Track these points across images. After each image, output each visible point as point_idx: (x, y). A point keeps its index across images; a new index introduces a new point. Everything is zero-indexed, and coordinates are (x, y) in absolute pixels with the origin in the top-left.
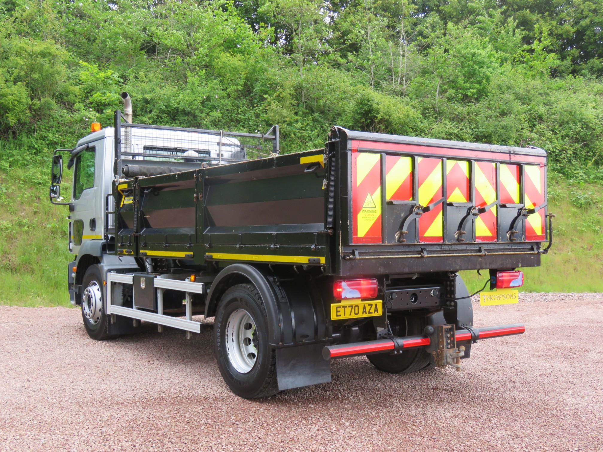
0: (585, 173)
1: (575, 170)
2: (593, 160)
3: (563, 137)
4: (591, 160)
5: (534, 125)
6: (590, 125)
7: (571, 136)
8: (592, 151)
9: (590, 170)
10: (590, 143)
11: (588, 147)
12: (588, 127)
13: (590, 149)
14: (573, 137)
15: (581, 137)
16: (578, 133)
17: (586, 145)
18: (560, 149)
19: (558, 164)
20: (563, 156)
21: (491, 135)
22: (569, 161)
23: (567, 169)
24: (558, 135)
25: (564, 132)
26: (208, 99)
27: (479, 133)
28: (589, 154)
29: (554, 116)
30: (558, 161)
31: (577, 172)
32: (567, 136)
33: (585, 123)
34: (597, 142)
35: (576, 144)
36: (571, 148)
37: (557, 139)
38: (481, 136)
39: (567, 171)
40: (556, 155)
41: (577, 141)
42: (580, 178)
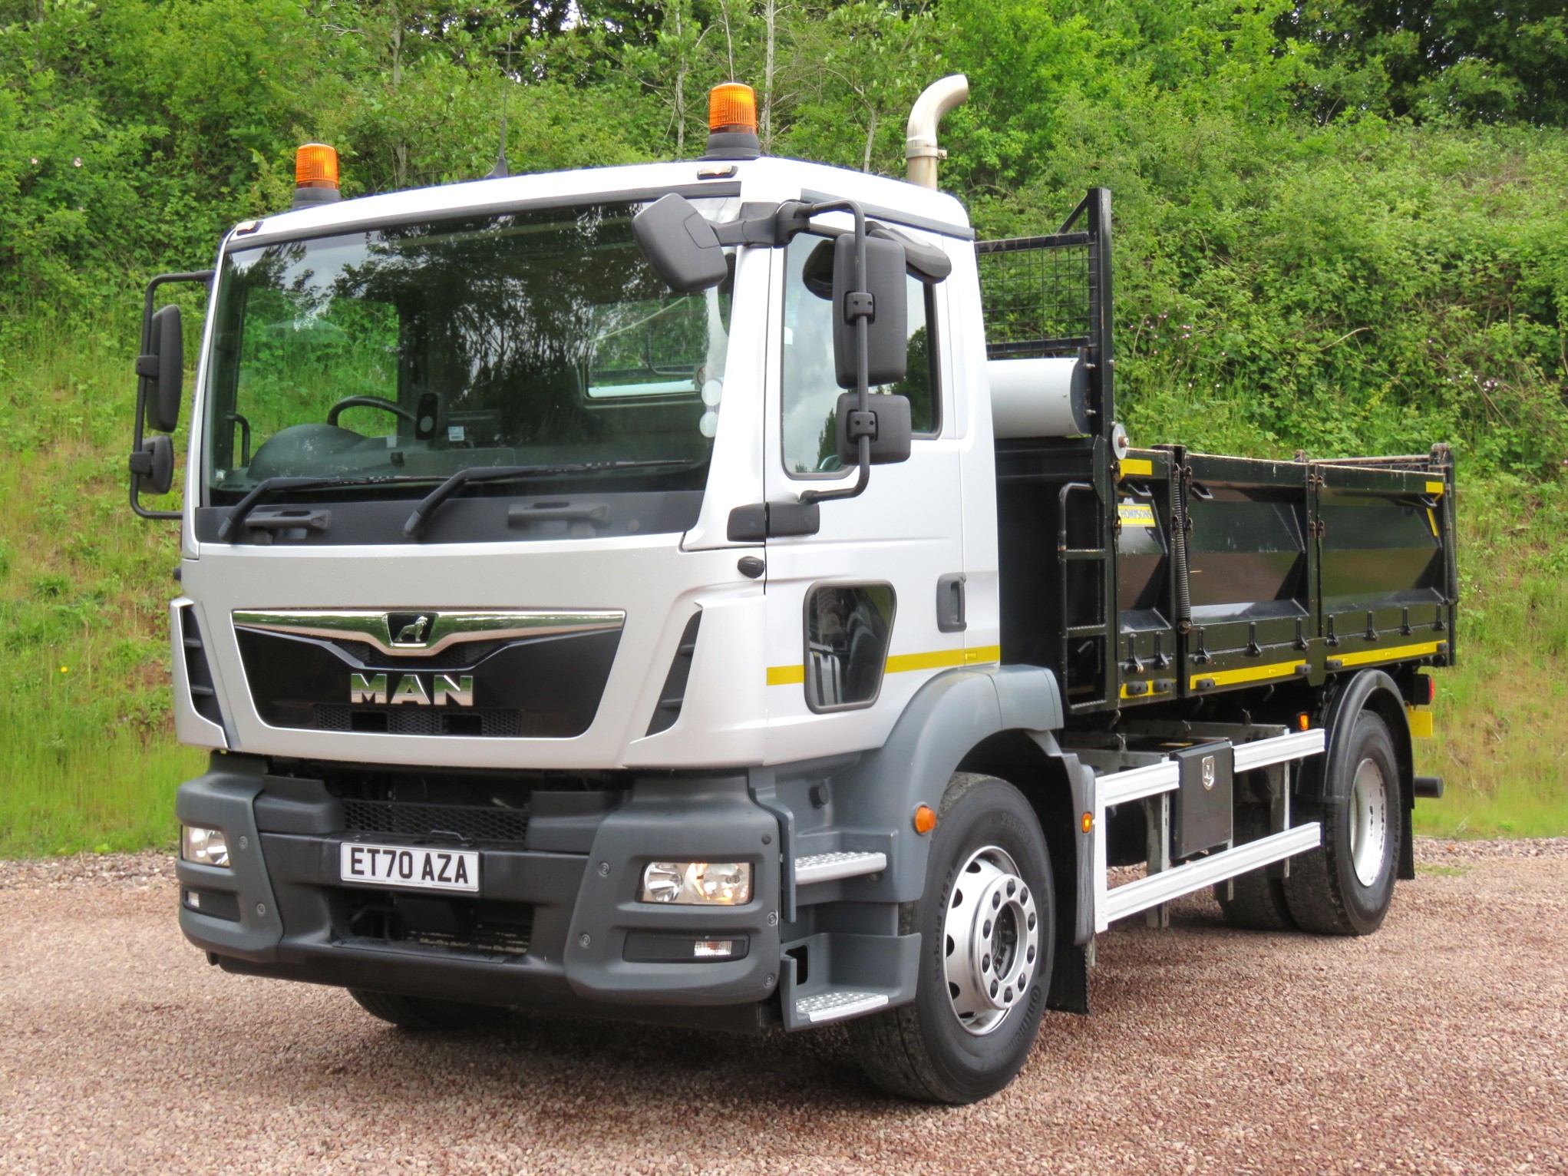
0: (1358, 432)
1: (1324, 421)
2: (1386, 387)
3: (1287, 311)
4: (1379, 387)
5: (1198, 271)
6: (1382, 268)
7: (1313, 306)
8: (1385, 359)
9: (1377, 422)
10: (1380, 331)
11: (1374, 344)
12: (1374, 278)
13: (1381, 349)
14: (1318, 310)
15: (1349, 312)
16: (1337, 298)
17: (1367, 338)
18: (1276, 348)
19: (1267, 400)
20: (1283, 372)
21: (1036, 298)
22: (1305, 392)
23: (1295, 417)
24: (1272, 305)
25: (1291, 295)
26: (47, 168)
27: (999, 293)
28: (1375, 367)
29: (1267, 242)
30: (1266, 388)
31: (1329, 425)
32: (1302, 305)
33: (1364, 262)
34: (1404, 326)
35: (1329, 334)
36: (1313, 347)
37: (1267, 316)
38: (1008, 304)
39: (1297, 425)
40: (1262, 372)
41: (1337, 323)
42: (1337, 446)
